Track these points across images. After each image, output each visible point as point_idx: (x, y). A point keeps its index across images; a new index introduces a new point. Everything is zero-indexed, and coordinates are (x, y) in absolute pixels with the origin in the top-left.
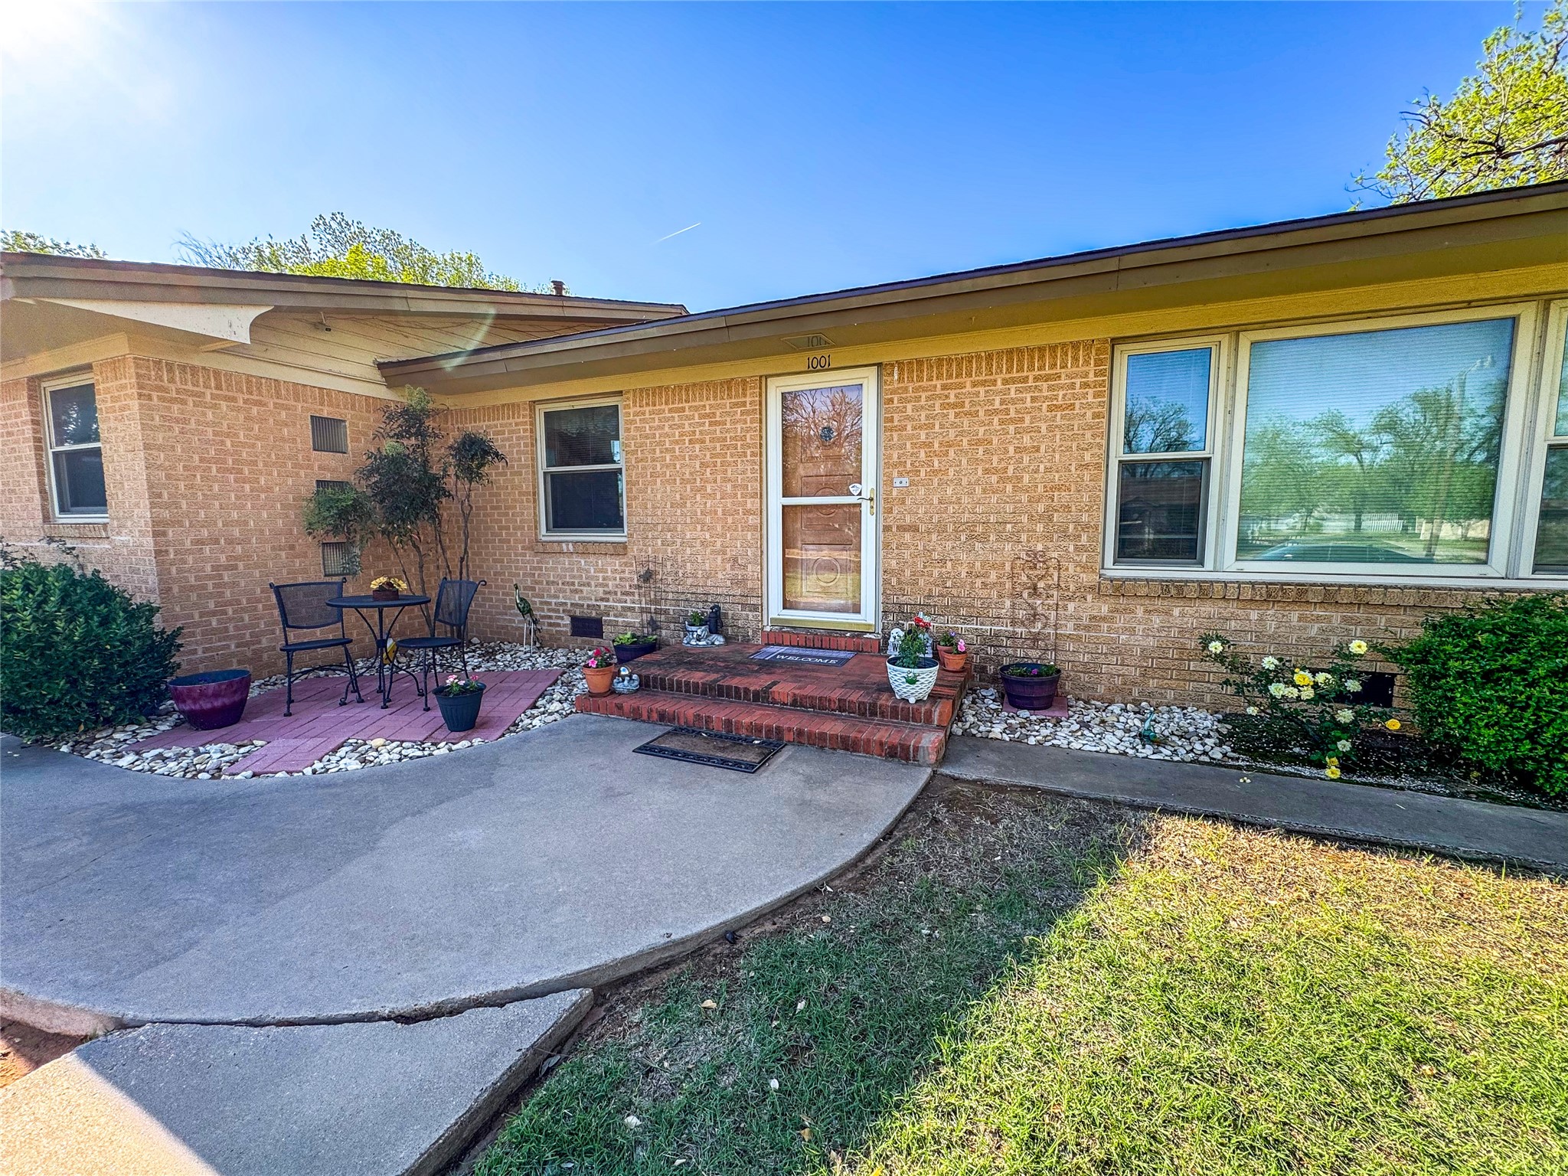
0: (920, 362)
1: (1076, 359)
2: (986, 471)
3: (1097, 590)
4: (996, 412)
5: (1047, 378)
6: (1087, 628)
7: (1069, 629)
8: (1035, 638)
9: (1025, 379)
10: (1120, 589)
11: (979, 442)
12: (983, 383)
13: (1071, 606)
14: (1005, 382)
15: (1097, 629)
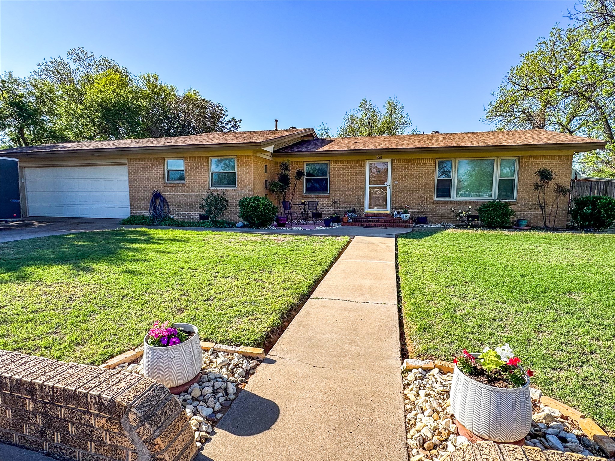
0: (400, 159)
1: (430, 161)
2: (413, 181)
3: (433, 203)
4: (415, 170)
5: (424, 164)
6: (431, 210)
7: (428, 211)
8: (422, 212)
9: (421, 164)
10: (437, 202)
11: (412, 175)
12: (413, 164)
13: (429, 206)
14: (417, 164)
15: (433, 210)
